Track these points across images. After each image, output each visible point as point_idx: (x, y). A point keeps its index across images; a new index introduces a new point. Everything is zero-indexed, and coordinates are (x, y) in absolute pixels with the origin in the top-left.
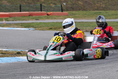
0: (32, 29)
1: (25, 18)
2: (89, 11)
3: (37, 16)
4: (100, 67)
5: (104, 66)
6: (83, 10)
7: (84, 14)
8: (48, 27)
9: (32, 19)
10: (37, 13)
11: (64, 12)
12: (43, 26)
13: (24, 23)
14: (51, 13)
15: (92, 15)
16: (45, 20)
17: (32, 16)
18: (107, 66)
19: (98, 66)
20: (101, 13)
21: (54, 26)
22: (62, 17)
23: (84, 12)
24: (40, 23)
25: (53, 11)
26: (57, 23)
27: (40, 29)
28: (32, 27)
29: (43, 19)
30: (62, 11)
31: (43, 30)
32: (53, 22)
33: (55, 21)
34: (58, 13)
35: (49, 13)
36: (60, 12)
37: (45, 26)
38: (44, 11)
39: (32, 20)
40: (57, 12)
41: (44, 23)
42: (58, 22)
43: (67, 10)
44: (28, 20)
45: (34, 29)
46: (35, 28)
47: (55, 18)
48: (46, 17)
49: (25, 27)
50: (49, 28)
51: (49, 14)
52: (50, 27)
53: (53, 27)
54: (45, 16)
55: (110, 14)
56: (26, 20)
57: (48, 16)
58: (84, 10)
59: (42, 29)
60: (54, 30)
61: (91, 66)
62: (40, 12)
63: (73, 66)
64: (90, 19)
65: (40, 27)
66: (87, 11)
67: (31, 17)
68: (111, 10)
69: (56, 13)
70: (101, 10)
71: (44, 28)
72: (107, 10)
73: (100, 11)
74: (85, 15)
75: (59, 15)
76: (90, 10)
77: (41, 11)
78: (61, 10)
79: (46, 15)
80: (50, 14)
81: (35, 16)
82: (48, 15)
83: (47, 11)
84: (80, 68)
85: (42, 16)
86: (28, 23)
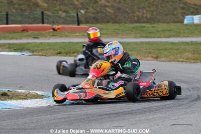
0: (26, 53)
1: (15, 34)
2: (123, 24)
3: (35, 32)
4: (143, 118)
5: (150, 117)
6: (113, 23)
7: (115, 29)
8: (54, 50)
9: (28, 37)
10: (36, 27)
11: (82, 26)
12: (47, 50)
13: (13, 44)
14: (60, 26)
15: (128, 30)
16: (49, 39)
17: (28, 31)
18: (155, 116)
19: (140, 116)
20: (144, 27)
21: (65, 49)
22: (77, 34)
23: (116, 26)
24: (41, 43)
25: (63, 23)
26: (70, 43)
27: (40, 53)
28: (27, 50)
29: (46, 37)
30: (79, 25)
31: (45, 56)
32: (63, 43)
33: (67, 40)
34: (72, 28)
35: (55, 26)
36: (76, 26)
37: (50, 49)
38: (48, 23)
39: (28, 39)
40: (70, 26)
41: (48, 43)
42: (72, 43)
43: (87, 22)
44: (21, 39)
45: (31, 54)
46: (33, 51)
47: (66, 36)
48: (51, 34)
49: (16, 50)
50: (56, 52)
51: (56, 29)
52: (59, 51)
53: (63, 51)
54: (50, 32)
55: (159, 29)
56: (17, 39)
57: (55, 32)
58: (115, 22)
59: (44, 54)
60: (64, 56)
61: (127, 116)
62: (41, 25)
63: (99, 117)
64: (125, 38)
65: (42, 50)
66: (121, 25)
67: (25, 33)
68: (161, 22)
69: (69, 28)
70: (144, 22)
71: (47, 51)
72: (154, 23)
73: (143, 25)
74: (118, 31)
75: (73, 31)
76: (125, 23)
77: (43, 23)
78: (77, 23)
79: (52, 30)
80: (59, 29)
81: (32, 32)
82: (54, 30)
83: (53, 23)
84: (110, 120)
85: (43, 32)
86: (20, 44)
